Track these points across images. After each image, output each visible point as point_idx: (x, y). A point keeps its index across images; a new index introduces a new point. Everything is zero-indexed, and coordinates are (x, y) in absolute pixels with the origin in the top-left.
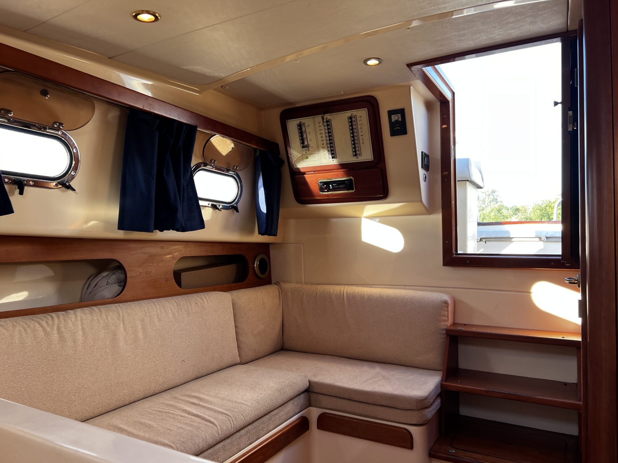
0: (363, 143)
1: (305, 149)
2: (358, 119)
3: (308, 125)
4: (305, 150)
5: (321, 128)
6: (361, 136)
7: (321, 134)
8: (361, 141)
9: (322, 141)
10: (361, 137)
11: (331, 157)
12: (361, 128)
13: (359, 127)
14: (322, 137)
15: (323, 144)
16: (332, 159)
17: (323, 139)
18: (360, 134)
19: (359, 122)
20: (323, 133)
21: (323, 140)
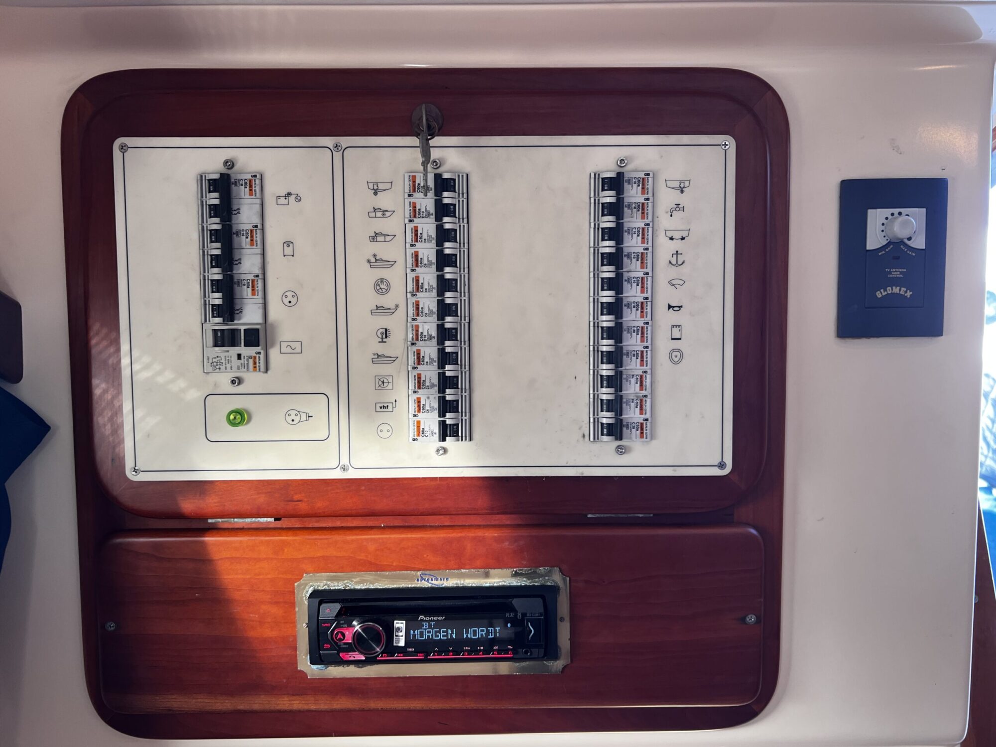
0: (677, 357)
1: (234, 351)
2: (666, 198)
3: (289, 194)
4: (236, 362)
5: (381, 225)
6: (670, 307)
7: (376, 262)
8: (663, 345)
9: (379, 309)
10: (664, 319)
11: (436, 429)
12: (676, 259)
13: (664, 249)
14: (382, 286)
15: (386, 333)
16: (443, 439)
17: (388, 301)
18: (664, 295)
19: (664, 222)
20: (390, 264)
21: (391, 311)
